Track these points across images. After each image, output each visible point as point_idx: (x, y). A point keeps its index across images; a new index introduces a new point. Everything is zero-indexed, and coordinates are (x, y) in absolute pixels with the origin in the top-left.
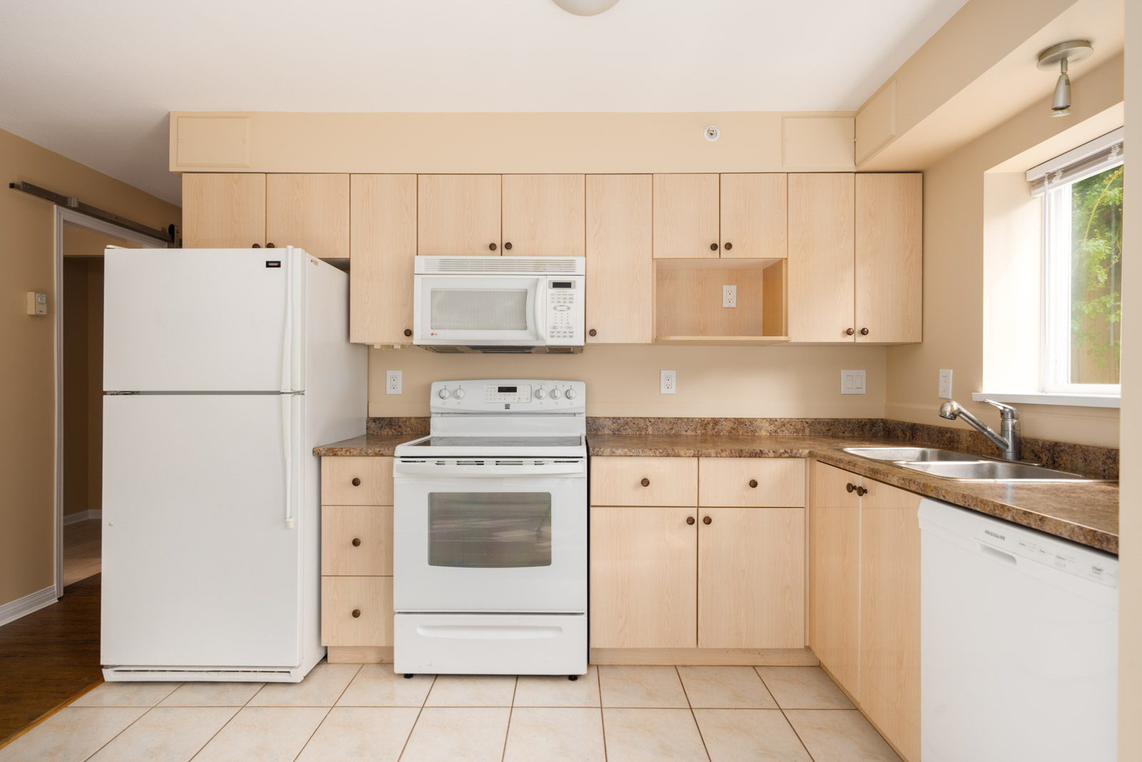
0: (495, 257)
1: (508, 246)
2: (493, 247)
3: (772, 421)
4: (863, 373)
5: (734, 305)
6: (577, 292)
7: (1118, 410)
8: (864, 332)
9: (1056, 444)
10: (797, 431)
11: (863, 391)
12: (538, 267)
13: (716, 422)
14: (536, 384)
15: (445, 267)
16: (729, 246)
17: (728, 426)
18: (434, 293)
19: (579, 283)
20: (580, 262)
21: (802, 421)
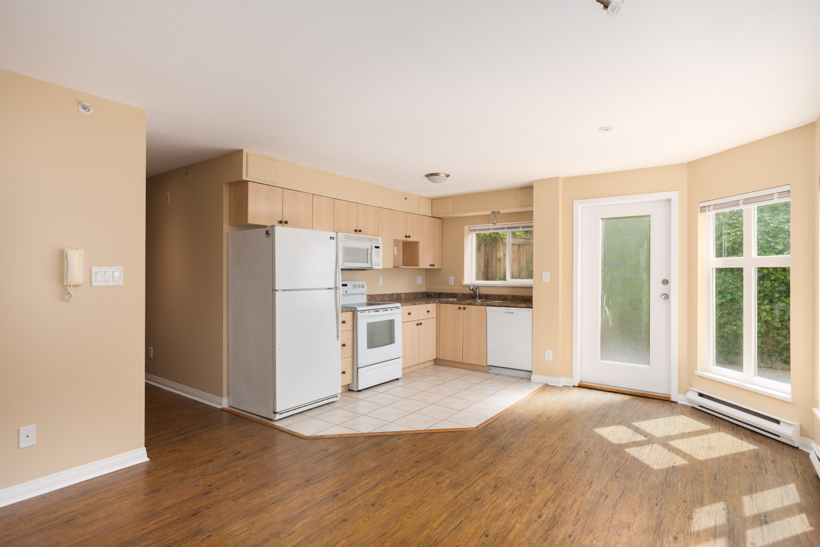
0: (355, 235)
1: (360, 231)
2: (356, 231)
3: (405, 294)
4: (421, 277)
5: (396, 254)
6: (381, 250)
7: (532, 287)
8: (433, 265)
9: (487, 295)
10: (410, 297)
11: (421, 283)
12: (370, 240)
13: (393, 294)
14: (353, 283)
15: (346, 237)
16: (409, 237)
17: (395, 296)
18: (344, 247)
19: (381, 247)
20: (380, 239)
21: (411, 293)
